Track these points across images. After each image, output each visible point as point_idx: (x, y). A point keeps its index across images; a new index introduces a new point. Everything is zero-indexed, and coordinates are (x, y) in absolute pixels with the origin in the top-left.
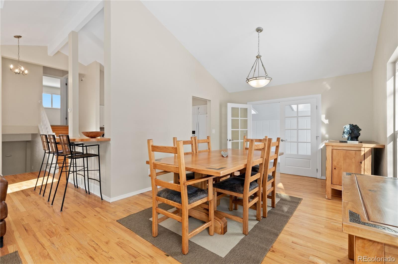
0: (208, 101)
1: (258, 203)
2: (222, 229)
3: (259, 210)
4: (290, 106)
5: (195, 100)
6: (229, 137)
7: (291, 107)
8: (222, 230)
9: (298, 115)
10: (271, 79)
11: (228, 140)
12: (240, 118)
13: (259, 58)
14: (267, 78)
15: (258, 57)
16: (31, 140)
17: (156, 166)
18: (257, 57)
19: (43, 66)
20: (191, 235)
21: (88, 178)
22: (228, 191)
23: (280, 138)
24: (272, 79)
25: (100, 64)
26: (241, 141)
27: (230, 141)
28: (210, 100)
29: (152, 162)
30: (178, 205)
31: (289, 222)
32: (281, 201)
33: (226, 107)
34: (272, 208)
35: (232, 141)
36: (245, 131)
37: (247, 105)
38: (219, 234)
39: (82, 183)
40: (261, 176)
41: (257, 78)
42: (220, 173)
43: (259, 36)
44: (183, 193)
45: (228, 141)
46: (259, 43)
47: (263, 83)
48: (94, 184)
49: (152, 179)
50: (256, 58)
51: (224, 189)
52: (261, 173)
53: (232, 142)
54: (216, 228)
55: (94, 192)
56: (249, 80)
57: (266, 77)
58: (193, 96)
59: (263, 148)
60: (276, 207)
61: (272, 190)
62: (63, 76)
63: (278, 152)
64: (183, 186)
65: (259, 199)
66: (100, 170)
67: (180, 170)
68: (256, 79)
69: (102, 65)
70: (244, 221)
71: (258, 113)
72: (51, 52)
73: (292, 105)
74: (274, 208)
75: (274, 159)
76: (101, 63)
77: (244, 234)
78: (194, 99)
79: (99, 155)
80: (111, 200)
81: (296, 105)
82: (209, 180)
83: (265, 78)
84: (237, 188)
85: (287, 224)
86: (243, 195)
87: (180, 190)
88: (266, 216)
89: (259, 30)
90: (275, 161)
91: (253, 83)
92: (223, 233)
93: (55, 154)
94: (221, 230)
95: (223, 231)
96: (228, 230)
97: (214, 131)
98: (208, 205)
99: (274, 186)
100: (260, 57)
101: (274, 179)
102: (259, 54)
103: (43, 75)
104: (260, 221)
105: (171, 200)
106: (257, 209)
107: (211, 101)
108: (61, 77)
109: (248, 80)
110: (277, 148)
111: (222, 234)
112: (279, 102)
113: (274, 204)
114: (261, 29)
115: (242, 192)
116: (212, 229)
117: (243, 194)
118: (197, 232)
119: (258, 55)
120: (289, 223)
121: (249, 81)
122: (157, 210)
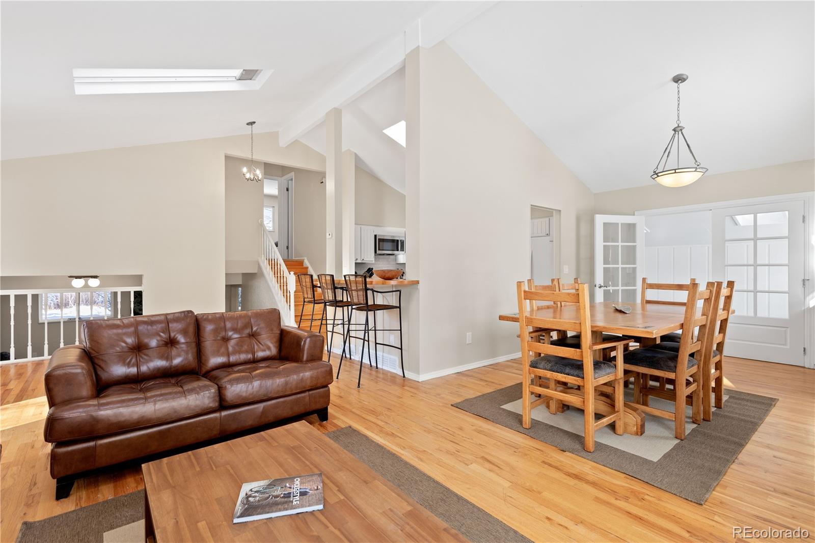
0: (554, 212)
1: (695, 393)
2: (637, 427)
3: (698, 406)
4: (732, 218)
5: (537, 211)
6: (599, 279)
7: (733, 220)
8: (637, 429)
9: (756, 236)
10: (706, 170)
11: (595, 286)
12: (620, 244)
13: (680, 132)
14: (698, 170)
15: (677, 130)
16: (241, 283)
17: (532, 322)
18: (674, 130)
19: (265, 163)
20: (597, 425)
21: (376, 344)
22: (645, 367)
23: (734, 282)
24: (708, 170)
25: (355, 154)
26: (623, 288)
27: (600, 287)
28: (560, 211)
29: (524, 316)
30: (575, 380)
31: (758, 430)
32: (731, 400)
33: (592, 222)
34: (716, 408)
35: (605, 288)
36: (629, 268)
37: (635, 216)
38: (631, 434)
39: (355, 353)
40: (703, 347)
41: (677, 171)
42: (652, 333)
43: (679, 91)
44: (588, 361)
45: (597, 287)
46: (679, 104)
47: (688, 178)
48: (383, 352)
49: (522, 341)
50: (674, 132)
51: (637, 365)
52: (702, 342)
53: (604, 290)
54: (626, 425)
55: (383, 365)
56: (659, 174)
57: (696, 168)
58: (531, 205)
59: (707, 299)
60: (724, 408)
61: (718, 376)
62: (282, 177)
63: (729, 308)
64: (589, 350)
65: (698, 386)
66: (401, 330)
67: (583, 328)
68: (675, 173)
69: (359, 157)
70: (677, 416)
71: (649, 231)
72: (284, 142)
73: (736, 216)
74: (721, 408)
75: (721, 321)
76: (357, 153)
77: (676, 438)
78: (534, 208)
79: (400, 307)
80: (423, 377)
81: (753, 215)
82: (618, 346)
83: (694, 170)
84: (662, 363)
85: (756, 433)
86: (674, 375)
87: (582, 357)
88: (710, 418)
89: (678, 79)
90: (723, 324)
91: (667, 180)
92: (639, 433)
93: (327, 304)
94: (635, 428)
95: (640, 431)
96: (646, 432)
97: (566, 269)
98: (614, 387)
99: (721, 368)
100: (681, 130)
101: (721, 356)
102: (680, 125)
103: (265, 178)
104: (699, 424)
105: (561, 373)
106: (694, 405)
107: (562, 212)
108: (280, 178)
109: (657, 174)
110: (728, 300)
111: (637, 434)
112: (711, 210)
113: (721, 403)
114: (685, 77)
115: (674, 369)
116: (620, 426)
117: (675, 372)
118: (603, 423)
119: (677, 126)
120: (759, 432)
121: (658, 176)
122: (530, 388)
